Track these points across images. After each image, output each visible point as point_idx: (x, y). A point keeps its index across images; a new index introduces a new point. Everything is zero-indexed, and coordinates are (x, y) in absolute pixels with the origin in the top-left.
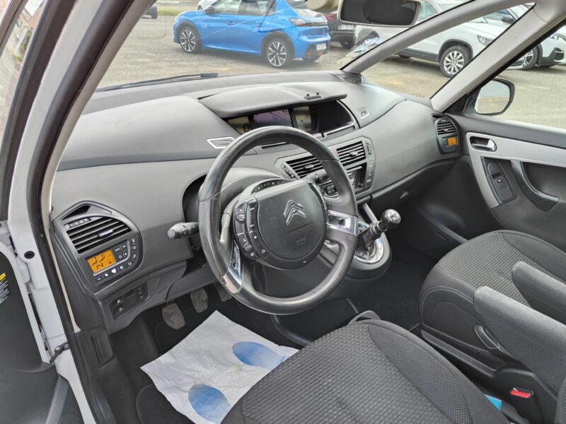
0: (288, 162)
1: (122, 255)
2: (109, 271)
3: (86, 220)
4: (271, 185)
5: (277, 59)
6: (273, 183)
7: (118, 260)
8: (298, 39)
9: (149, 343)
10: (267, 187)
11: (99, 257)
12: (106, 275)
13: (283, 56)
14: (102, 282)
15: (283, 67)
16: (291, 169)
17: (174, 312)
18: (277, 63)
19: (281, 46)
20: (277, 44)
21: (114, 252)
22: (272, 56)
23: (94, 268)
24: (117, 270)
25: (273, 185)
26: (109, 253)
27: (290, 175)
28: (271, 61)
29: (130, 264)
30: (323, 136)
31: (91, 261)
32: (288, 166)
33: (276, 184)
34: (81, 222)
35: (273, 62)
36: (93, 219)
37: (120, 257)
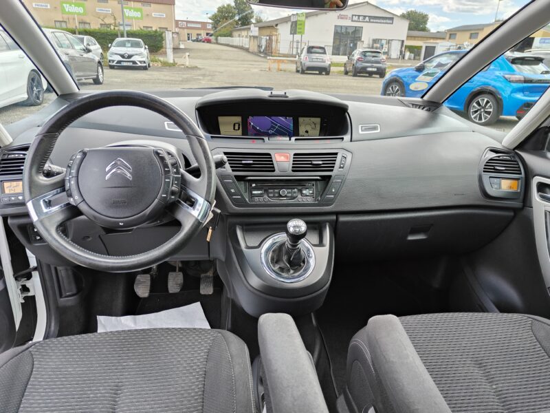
0: (225, 153)
2: (16, 197)
5: (480, 115)
8: (510, 96)
9: (119, 302)
11: (14, 183)
12: (13, 199)
13: (489, 113)
14: (8, 202)
15: (485, 124)
17: (144, 282)
18: (480, 119)
19: (488, 102)
20: (483, 100)
22: (476, 112)
23: (7, 190)
28: (473, 117)
30: (290, 140)
31: (6, 185)
34: (17, 156)
35: (475, 118)
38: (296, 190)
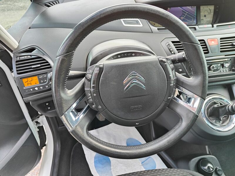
0: (173, 42)
1: (43, 81)
2: (33, 88)
3: (29, 56)
4: (131, 56)
6: (133, 55)
7: (40, 83)
10: (127, 56)
11: (30, 79)
12: (31, 90)
14: (29, 93)
16: (174, 47)
21: (39, 78)
23: (26, 84)
24: (38, 88)
25: (133, 56)
26: (36, 77)
27: (171, 52)
29: (47, 87)
30: (213, 27)
31: (24, 80)
32: (172, 44)
33: (135, 56)
34: (26, 57)
36: (33, 57)
37: (42, 81)
38: (220, 65)
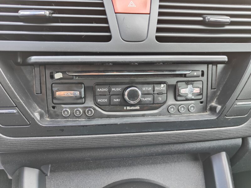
38: (163, 87)
